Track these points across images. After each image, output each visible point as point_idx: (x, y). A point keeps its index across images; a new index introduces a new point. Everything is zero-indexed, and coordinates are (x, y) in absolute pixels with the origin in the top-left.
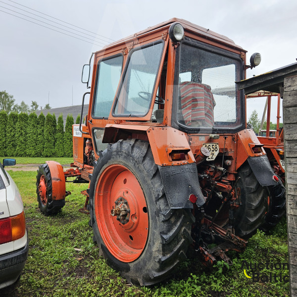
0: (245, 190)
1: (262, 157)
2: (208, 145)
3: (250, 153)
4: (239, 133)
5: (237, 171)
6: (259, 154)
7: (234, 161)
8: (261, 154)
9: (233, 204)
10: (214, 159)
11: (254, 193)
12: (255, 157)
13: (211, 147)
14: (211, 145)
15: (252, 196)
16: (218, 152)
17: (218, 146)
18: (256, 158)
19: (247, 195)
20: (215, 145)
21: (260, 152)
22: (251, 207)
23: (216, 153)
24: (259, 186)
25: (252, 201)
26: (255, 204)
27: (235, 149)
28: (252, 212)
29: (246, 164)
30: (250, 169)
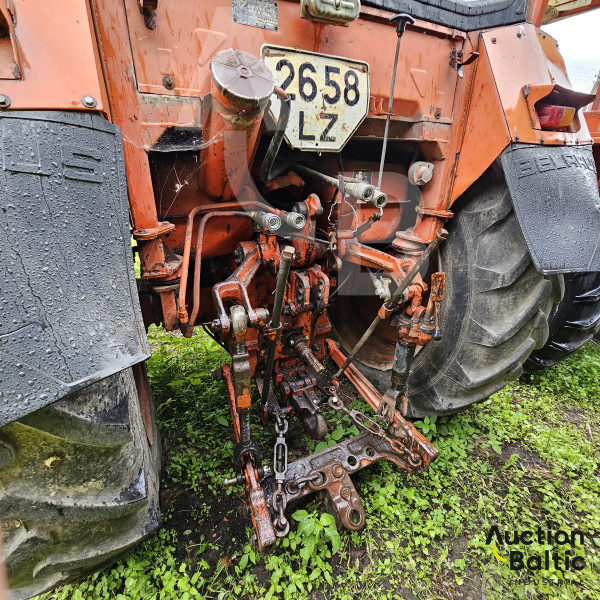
0: (472, 277)
1: (571, 152)
2: (297, 61)
3: (522, 127)
4: (487, 36)
5: (452, 209)
6: (560, 136)
7: (443, 168)
8: (570, 138)
9: (409, 328)
10: (336, 146)
11: (502, 291)
12: (542, 145)
13: (319, 77)
14: (320, 64)
15: (493, 301)
16: (360, 111)
17: (363, 78)
18: (544, 152)
19: (473, 298)
20: (344, 68)
21: (567, 129)
22: (480, 340)
23: (350, 118)
24: (528, 267)
25: (489, 319)
26: (496, 331)
27: (459, 110)
28: (480, 354)
29: (492, 180)
30: (508, 201)
